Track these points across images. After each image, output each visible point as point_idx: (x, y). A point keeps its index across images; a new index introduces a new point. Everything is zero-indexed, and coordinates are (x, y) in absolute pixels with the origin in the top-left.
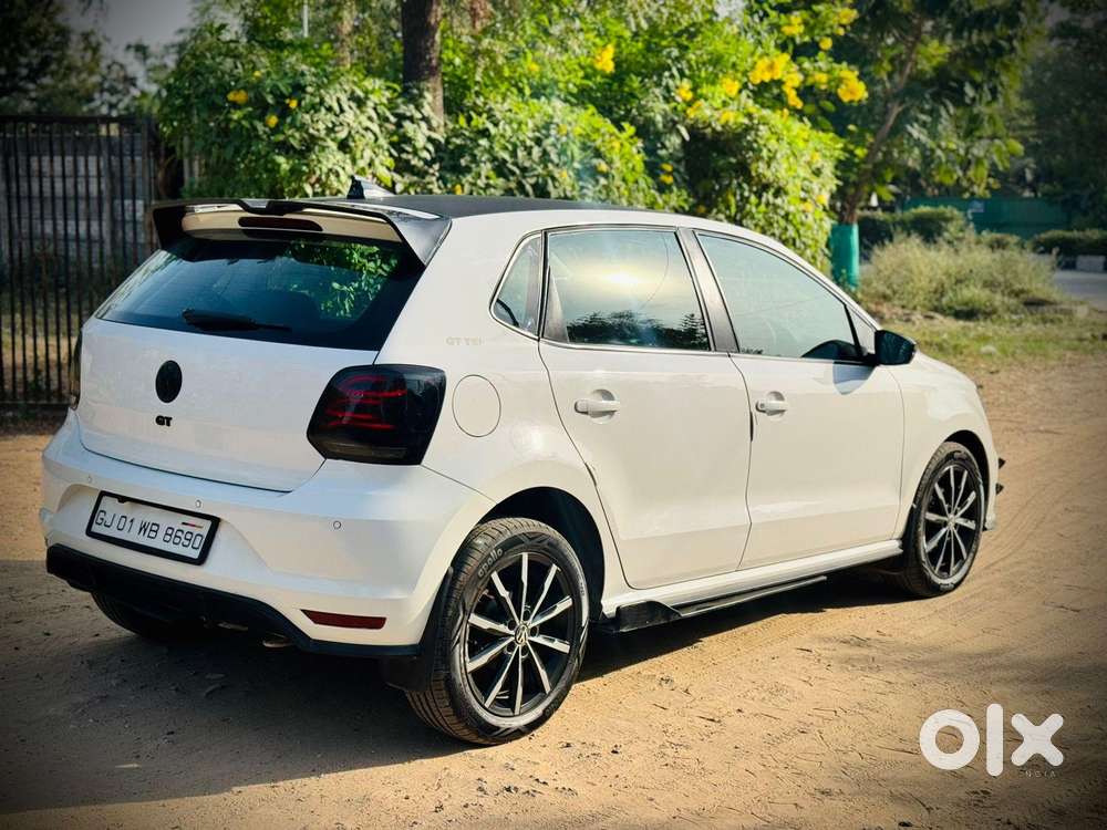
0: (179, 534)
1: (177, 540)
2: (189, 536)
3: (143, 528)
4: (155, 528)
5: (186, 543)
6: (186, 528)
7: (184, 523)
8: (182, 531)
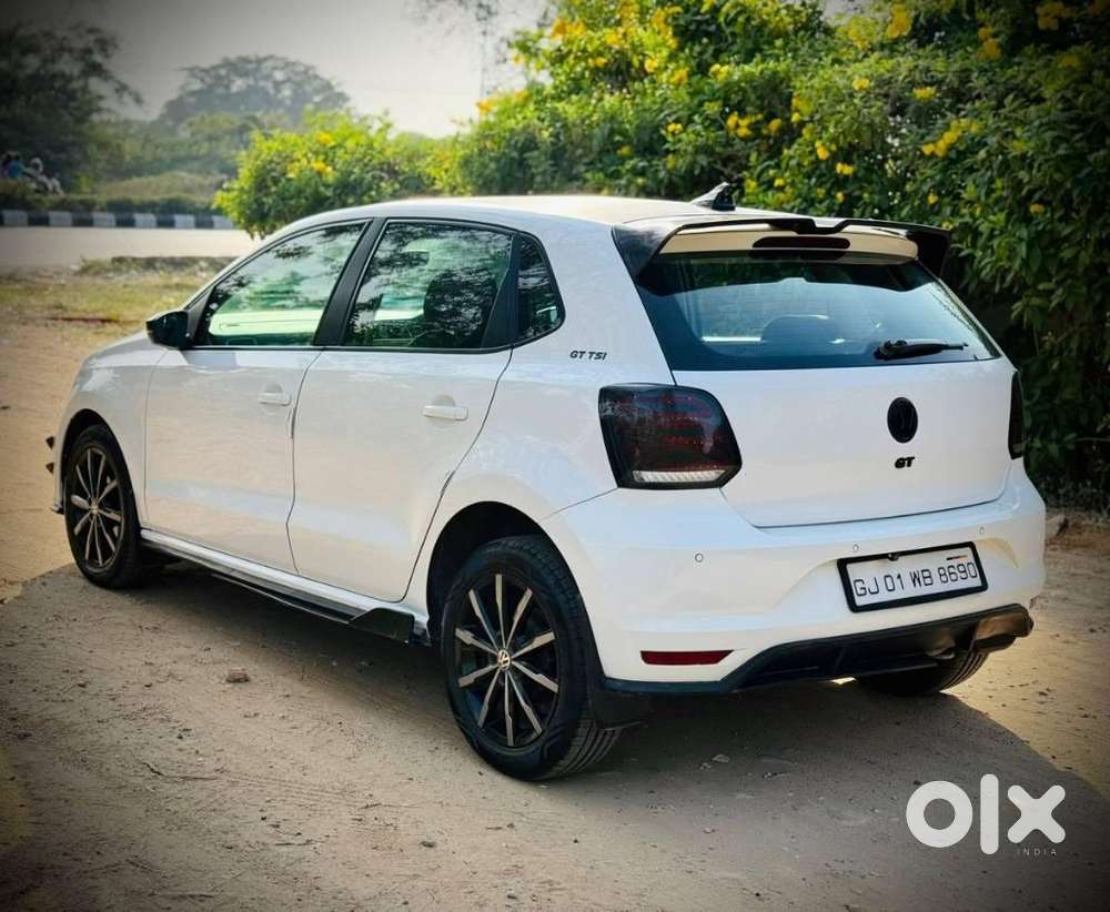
0: (952, 570)
1: (953, 577)
2: (961, 568)
3: (915, 579)
4: (926, 574)
5: (964, 575)
6: (955, 563)
7: (948, 559)
8: (952, 566)
